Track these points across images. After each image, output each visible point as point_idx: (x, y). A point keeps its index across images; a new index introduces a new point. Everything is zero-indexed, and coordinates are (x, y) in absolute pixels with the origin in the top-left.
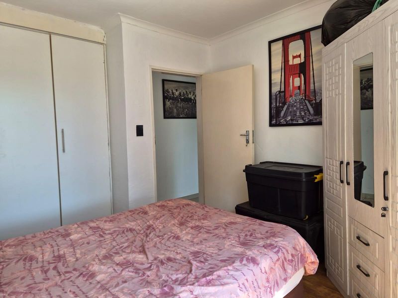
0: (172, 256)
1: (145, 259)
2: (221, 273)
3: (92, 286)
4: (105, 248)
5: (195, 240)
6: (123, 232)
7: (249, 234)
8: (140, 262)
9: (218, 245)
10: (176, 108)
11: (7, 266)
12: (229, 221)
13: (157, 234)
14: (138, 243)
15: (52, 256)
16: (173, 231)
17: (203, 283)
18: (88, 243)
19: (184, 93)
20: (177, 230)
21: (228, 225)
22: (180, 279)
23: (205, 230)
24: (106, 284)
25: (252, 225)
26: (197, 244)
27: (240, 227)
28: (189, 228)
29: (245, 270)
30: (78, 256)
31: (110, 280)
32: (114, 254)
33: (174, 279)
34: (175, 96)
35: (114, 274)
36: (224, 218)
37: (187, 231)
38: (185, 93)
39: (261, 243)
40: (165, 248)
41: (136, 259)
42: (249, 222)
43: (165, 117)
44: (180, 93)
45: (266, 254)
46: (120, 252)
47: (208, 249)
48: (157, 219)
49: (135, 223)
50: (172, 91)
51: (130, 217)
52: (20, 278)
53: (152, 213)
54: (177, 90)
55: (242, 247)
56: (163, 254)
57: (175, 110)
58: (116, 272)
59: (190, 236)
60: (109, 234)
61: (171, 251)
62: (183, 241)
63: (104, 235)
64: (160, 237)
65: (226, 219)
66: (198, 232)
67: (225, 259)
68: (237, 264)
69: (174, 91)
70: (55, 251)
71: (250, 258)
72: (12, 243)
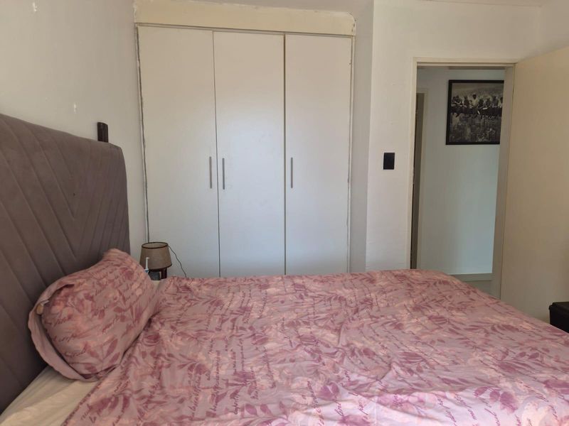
0: (373, 349)
1: (336, 341)
2: (427, 397)
3: (257, 352)
4: (297, 313)
5: (423, 337)
6: (330, 299)
7: (529, 353)
8: (326, 343)
9: (458, 355)
10: (470, 126)
11: (195, 304)
12: (505, 323)
13: (371, 314)
14: (339, 319)
15: (239, 306)
16: (396, 315)
17: (388, 401)
18: (282, 302)
19: (488, 100)
20: (404, 315)
21: (498, 330)
22: (360, 383)
23: (450, 327)
24: (272, 356)
25: (547, 341)
26: (424, 343)
27: (519, 337)
28: (425, 318)
29: (479, 409)
30: (264, 313)
31: (280, 352)
32: (302, 323)
33: (352, 379)
34: (471, 107)
35: (288, 348)
36: (498, 317)
37: (419, 320)
38: (491, 100)
39: (546, 375)
40: (371, 335)
41: (325, 338)
42: (545, 334)
43: (448, 142)
44: (481, 101)
45: (541, 397)
46: (312, 323)
47: (436, 356)
48: (385, 293)
49: (351, 290)
50: (466, 98)
51: (349, 282)
52: (196, 321)
53: (381, 283)
54: (475, 97)
55: (501, 371)
56: (363, 342)
57: (469, 131)
58: (291, 346)
59: (419, 329)
60: (312, 297)
61: (377, 342)
62: (404, 333)
63: (305, 297)
64: (374, 319)
65: (502, 318)
66: (437, 327)
67: (452, 378)
68: (468, 394)
69: (469, 99)
70: (244, 302)
71: (501, 393)
72: (212, 283)
